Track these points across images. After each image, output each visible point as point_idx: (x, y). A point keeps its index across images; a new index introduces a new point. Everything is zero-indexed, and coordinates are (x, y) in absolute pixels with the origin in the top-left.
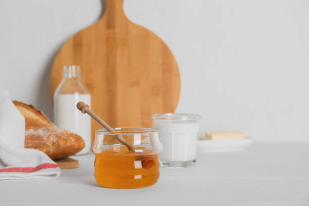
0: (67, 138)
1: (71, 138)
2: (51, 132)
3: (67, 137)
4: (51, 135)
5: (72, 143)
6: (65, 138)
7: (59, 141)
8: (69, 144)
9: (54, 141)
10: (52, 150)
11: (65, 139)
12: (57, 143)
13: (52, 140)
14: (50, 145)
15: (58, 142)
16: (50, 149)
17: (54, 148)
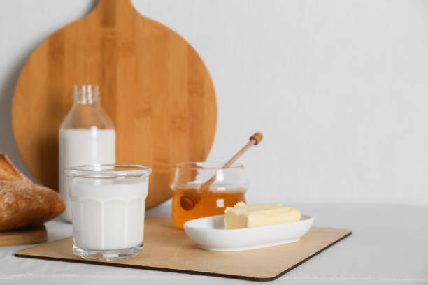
0: (32, 198)
1: (39, 197)
2: (7, 188)
3: (32, 196)
4: (5, 193)
5: (40, 206)
6: (29, 197)
7: (19, 202)
8: (35, 207)
9: (10, 203)
10: (6, 216)
11: (30, 199)
12: (15, 205)
13: (6, 200)
14: (3, 208)
15: (16, 203)
16: (3, 213)
17: (9, 212)
